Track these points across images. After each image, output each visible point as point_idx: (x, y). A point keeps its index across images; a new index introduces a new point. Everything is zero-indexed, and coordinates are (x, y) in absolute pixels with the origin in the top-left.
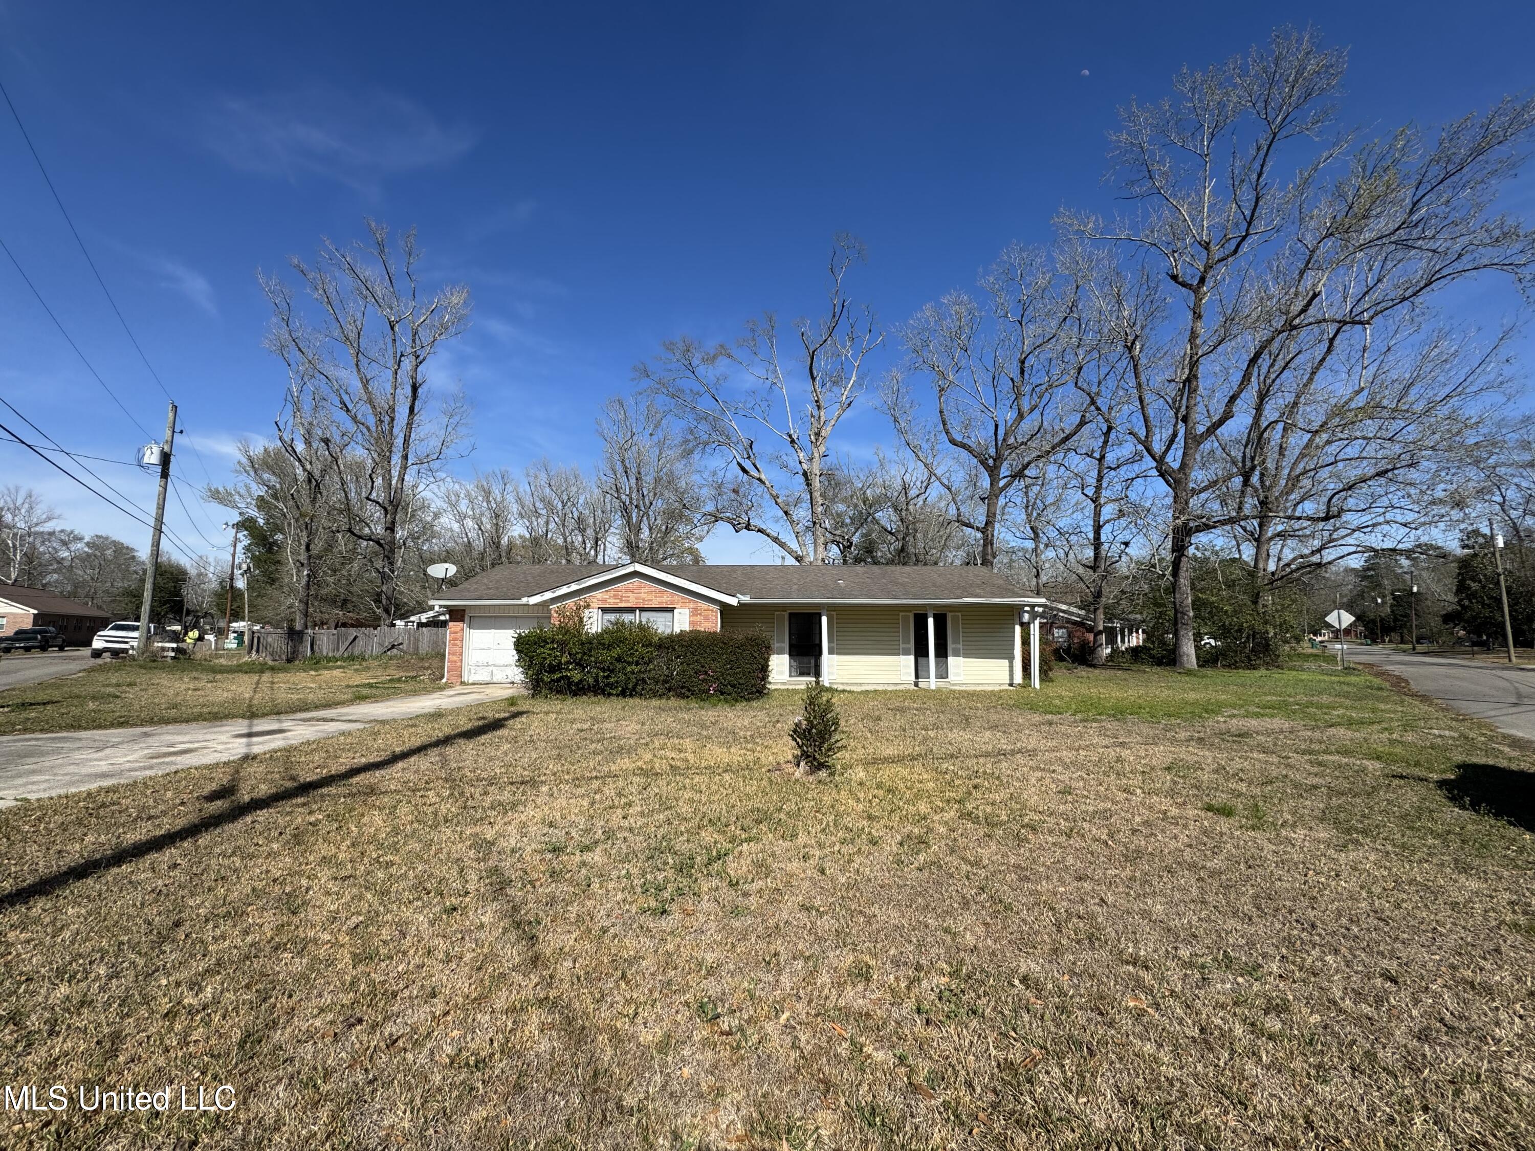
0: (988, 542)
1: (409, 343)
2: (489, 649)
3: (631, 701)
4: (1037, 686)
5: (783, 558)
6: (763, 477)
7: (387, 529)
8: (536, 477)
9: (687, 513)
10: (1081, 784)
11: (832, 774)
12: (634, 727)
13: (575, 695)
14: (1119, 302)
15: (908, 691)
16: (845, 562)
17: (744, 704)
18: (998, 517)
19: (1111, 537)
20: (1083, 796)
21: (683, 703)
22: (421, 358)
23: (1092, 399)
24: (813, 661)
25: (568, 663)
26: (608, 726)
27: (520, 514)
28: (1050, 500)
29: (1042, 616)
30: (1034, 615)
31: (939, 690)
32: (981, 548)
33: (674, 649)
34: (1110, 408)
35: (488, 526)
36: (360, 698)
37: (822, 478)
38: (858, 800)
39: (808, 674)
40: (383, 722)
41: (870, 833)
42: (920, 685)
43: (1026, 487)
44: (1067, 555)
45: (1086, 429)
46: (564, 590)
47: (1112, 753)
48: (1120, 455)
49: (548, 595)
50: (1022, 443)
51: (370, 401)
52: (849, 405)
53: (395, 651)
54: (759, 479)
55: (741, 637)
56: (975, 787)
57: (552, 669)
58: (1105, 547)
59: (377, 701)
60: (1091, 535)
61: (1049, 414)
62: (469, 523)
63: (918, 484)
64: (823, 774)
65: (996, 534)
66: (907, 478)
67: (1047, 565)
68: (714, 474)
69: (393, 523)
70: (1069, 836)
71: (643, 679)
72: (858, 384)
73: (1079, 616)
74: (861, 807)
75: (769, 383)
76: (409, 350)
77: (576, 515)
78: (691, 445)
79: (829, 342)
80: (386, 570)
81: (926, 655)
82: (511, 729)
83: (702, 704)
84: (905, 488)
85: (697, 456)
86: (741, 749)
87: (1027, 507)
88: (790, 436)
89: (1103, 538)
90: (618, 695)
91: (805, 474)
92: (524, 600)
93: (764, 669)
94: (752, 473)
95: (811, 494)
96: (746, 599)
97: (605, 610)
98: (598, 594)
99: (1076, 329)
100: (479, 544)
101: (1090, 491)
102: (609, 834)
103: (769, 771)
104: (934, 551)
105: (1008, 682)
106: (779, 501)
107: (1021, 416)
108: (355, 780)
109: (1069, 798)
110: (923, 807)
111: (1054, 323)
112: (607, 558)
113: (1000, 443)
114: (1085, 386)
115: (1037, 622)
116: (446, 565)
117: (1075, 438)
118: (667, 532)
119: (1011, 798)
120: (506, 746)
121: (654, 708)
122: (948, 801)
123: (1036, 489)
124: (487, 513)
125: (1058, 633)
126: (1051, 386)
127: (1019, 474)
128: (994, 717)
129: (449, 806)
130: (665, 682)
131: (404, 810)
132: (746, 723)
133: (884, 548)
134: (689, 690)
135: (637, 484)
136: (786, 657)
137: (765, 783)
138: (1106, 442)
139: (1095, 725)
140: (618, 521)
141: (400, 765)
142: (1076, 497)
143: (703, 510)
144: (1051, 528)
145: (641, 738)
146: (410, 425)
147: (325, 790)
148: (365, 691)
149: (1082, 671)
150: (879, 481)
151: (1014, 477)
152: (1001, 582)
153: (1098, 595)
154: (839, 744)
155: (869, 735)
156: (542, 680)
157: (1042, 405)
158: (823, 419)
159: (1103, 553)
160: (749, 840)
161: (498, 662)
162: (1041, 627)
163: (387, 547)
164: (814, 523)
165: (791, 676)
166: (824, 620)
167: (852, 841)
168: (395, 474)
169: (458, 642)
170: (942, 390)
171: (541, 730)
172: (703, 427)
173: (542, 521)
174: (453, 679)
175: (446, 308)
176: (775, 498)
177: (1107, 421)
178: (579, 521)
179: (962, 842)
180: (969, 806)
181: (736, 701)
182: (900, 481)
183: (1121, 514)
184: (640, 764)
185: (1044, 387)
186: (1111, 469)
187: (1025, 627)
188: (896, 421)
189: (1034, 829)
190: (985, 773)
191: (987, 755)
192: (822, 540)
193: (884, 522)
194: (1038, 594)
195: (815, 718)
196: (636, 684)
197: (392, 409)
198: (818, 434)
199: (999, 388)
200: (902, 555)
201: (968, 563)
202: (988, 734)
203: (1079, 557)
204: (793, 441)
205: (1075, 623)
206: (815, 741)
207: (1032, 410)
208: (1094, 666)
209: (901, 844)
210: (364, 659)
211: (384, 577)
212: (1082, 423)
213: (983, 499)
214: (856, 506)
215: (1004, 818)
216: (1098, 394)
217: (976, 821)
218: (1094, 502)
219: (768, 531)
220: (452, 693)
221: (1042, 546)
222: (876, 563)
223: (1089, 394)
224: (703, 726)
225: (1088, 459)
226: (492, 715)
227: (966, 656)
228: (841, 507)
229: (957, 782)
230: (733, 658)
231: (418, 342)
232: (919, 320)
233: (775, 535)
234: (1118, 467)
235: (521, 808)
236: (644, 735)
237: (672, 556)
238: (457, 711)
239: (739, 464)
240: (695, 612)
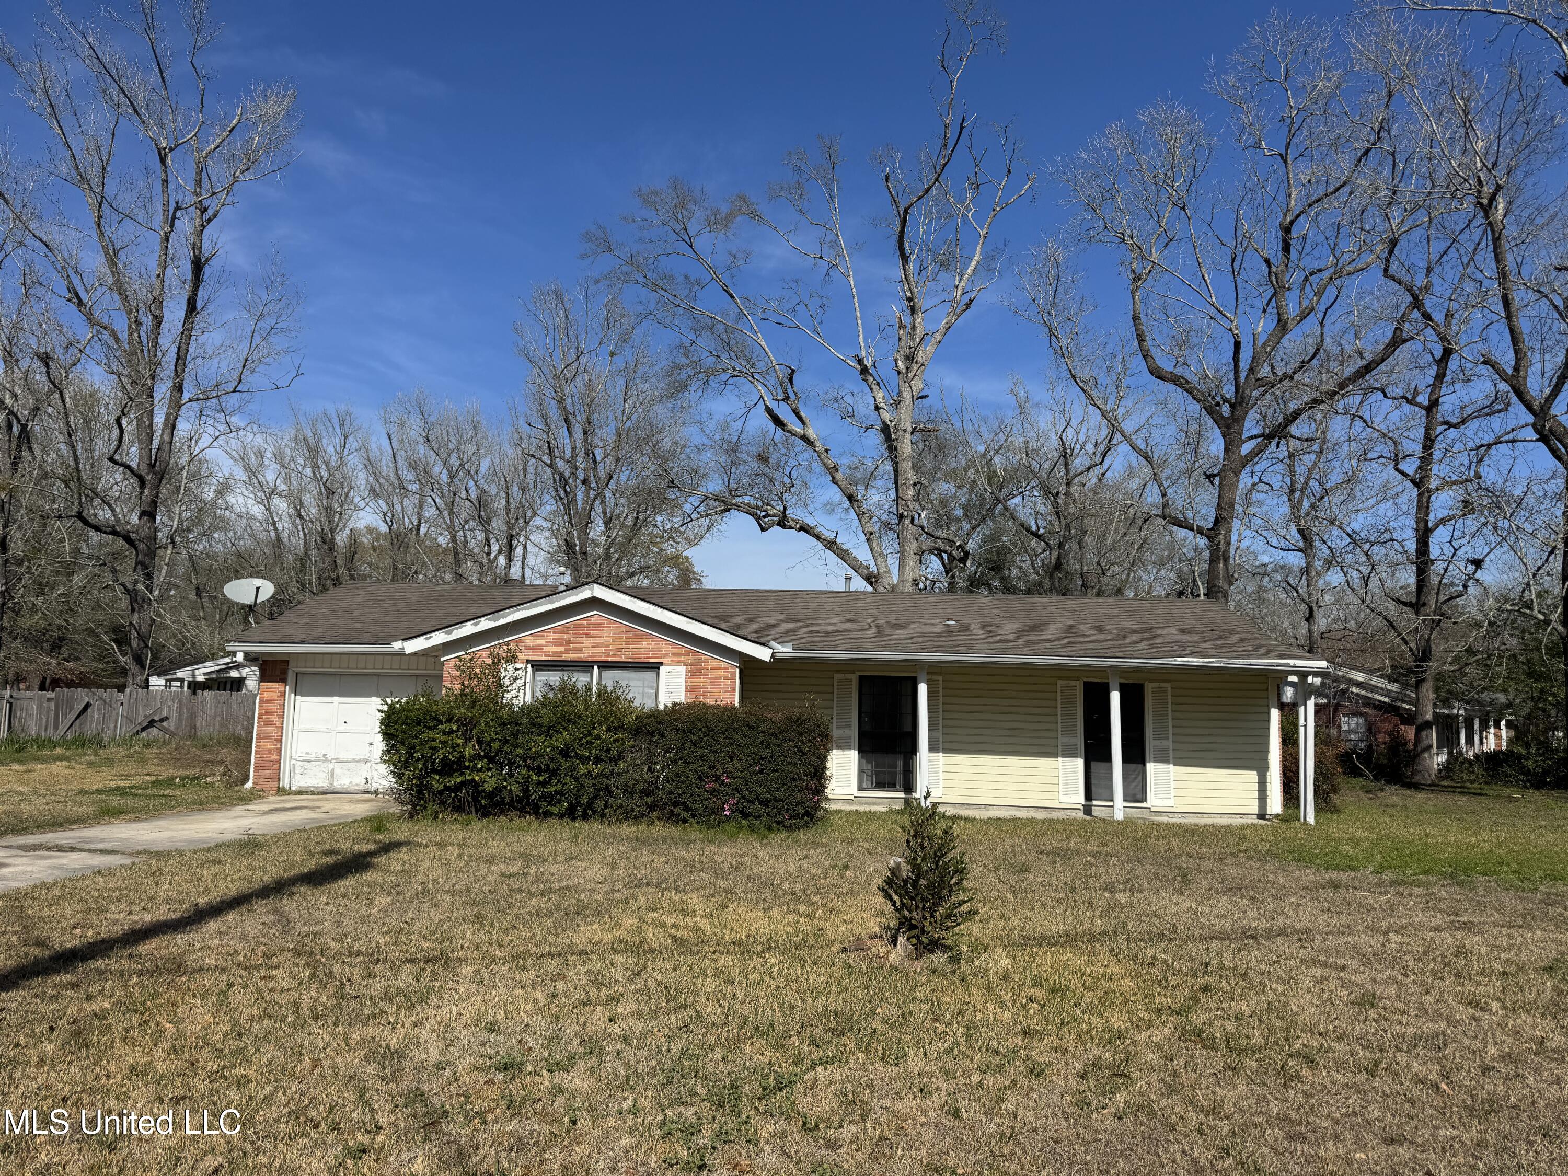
0: (1219, 555)
1: (190, 187)
2: (328, 731)
3: (586, 826)
4: (1311, 819)
5: (848, 579)
6: (811, 433)
7: (143, 514)
8: (402, 425)
9: (671, 494)
10: (1393, 990)
11: (955, 959)
12: (596, 871)
13: (485, 815)
14: (1467, 125)
15: (1072, 822)
16: (952, 588)
17: (784, 835)
18: (1239, 509)
19: (1449, 551)
20: (1396, 1011)
21: (675, 831)
22: (210, 212)
23: (1415, 298)
24: (900, 763)
25: (476, 757)
26: (554, 868)
27: (372, 490)
28: (1335, 478)
29: (1318, 692)
30: (1304, 691)
31: (1129, 822)
32: (1205, 566)
33: (662, 736)
34: (1449, 315)
35: (314, 511)
36: (108, 814)
37: (917, 436)
38: (1003, 1004)
39: (891, 786)
40: (159, 855)
41: (1028, 1058)
42: (1096, 812)
43: (1291, 456)
44: (1366, 580)
45: (1403, 353)
46: (468, 629)
47: (1448, 941)
48: (1466, 400)
49: (439, 638)
50: (1285, 377)
51: (120, 288)
52: (968, 305)
53: (154, 731)
54: (805, 438)
55: (779, 716)
56: (1206, 989)
57: (447, 768)
58: (1439, 567)
59: (138, 819)
60: (1411, 546)
61: (1336, 323)
62: (281, 505)
63: (1090, 447)
64: (938, 959)
65: (1234, 538)
66: (1069, 436)
67: (1328, 598)
68: (725, 426)
69: (154, 504)
70: (1371, 1072)
71: (608, 790)
72: (986, 267)
73: (1388, 693)
74: (1008, 1015)
75: (824, 265)
76: (191, 199)
77: (474, 494)
78: (684, 375)
79: (934, 191)
80: (141, 587)
81: (1108, 758)
82: (386, 871)
83: (711, 833)
84: (1065, 455)
85: (692, 395)
86: (788, 913)
87: (1292, 491)
88: (860, 361)
89: (1434, 552)
90: (562, 816)
91: (885, 429)
92: (397, 645)
93: (819, 774)
94: (791, 426)
95: (895, 463)
96: (785, 650)
97: (538, 666)
98: (528, 638)
99: (1387, 172)
100: (296, 543)
101: (1410, 466)
102: (591, 1046)
103: (844, 950)
104: (1117, 569)
105: (1256, 810)
106: (839, 476)
107: (1282, 326)
108: (145, 948)
109: (1372, 1013)
110: (1117, 1021)
111: (1345, 161)
112: (528, 573)
113: (1243, 375)
114: (1403, 276)
115: (1311, 704)
116: (258, 582)
117: (1383, 367)
118: (637, 526)
119: (1269, 1010)
120: (383, 901)
121: (628, 839)
122: (1159, 1011)
123: (1309, 459)
124: (311, 487)
125: (1348, 724)
126: (1339, 274)
127: (1278, 433)
128: (1232, 872)
129: (314, 993)
130: (646, 793)
131: (237, 997)
132: (792, 868)
133: (1023, 561)
134: (687, 809)
135: (585, 440)
136: (853, 755)
137: (839, 970)
138: (1440, 377)
139: (1416, 891)
140: (549, 506)
141: (213, 925)
142: (1385, 475)
143: (703, 490)
144: (1336, 531)
145: (613, 891)
146: (187, 333)
147: (100, 964)
148: (115, 801)
149: (1393, 795)
150: (1018, 441)
151: (1268, 437)
152: (1244, 629)
153: (1424, 655)
154: (964, 908)
155: (1011, 897)
156: (429, 787)
157: (1322, 308)
158: (919, 332)
159: (1435, 580)
160: (825, 1062)
161: (342, 755)
162: (1317, 713)
163: (141, 546)
164: (901, 517)
165: (860, 789)
166: (923, 689)
167: (1000, 1069)
168: (159, 419)
169: (275, 718)
170: (1137, 278)
171: (438, 873)
172: (706, 342)
173: (410, 503)
174: (266, 784)
175: (255, 124)
176: (832, 471)
177: (1443, 339)
178: (481, 504)
179: (1186, 1077)
180: (1197, 1019)
181: (770, 829)
182: (1054, 441)
183: (1468, 506)
184: (618, 933)
185: (1325, 275)
186: (1450, 425)
187: (1289, 712)
188: (1052, 335)
189: (1311, 1062)
190: (1221, 966)
191: (1224, 936)
192: (913, 547)
193: (1025, 515)
194: (1311, 651)
195: (924, 859)
196: (595, 797)
197: (158, 302)
198: (910, 358)
199: (1243, 276)
200: (1057, 575)
201: (1181, 593)
202: (1223, 900)
203: (1389, 584)
204: (864, 371)
205: (1380, 706)
206: (926, 900)
207: (1303, 317)
208: (1416, 786)
209: (1084, 1076)
210: (100, 745)
211: (136, 600)
212: (1397, 341)
213: (1210, 477)
214: (973, 485)
215: (1258, 1040)
216: (1427, 288)
217: (1209, 1044)
218: (1416, 484)
219: (819, 529)
220: (265, 807)
221: (1318, 564)
222: (1008, 589)
223: (1410, 290)
224: (718, 873)
225: (1407, 408)
226: (347, 847)
227: (1180, 761)
228: (945, 488)
229: (1173, 981)
230: (766, 753)
231: (205, 184)
232: (1096, 151)
233: (830, 536)
234: (1463, 422)
235: (434, 1000)
236: (617, 886)
237: (643, 569)
238: (283, 838)
239: (769, 410)
240: (694, 672)
